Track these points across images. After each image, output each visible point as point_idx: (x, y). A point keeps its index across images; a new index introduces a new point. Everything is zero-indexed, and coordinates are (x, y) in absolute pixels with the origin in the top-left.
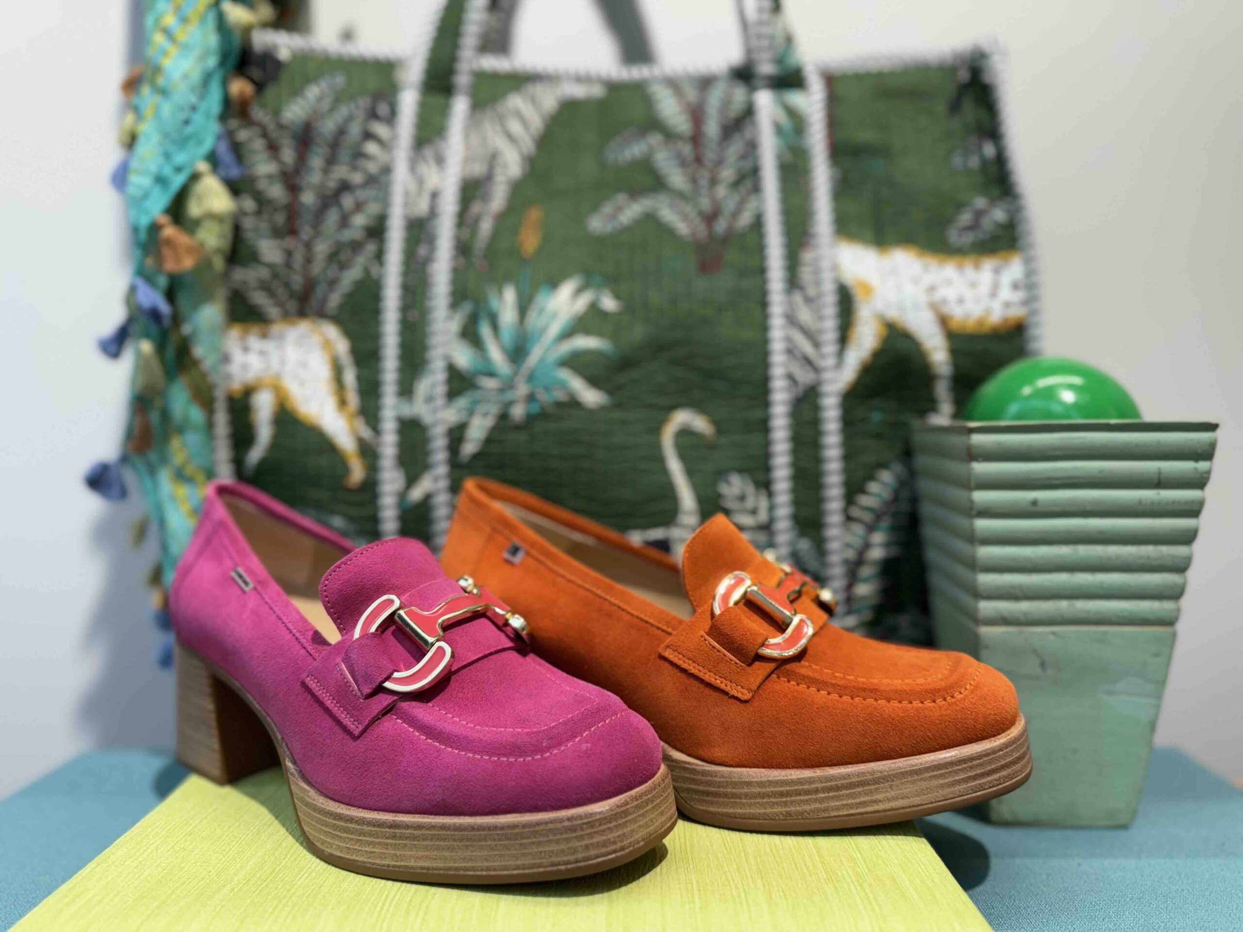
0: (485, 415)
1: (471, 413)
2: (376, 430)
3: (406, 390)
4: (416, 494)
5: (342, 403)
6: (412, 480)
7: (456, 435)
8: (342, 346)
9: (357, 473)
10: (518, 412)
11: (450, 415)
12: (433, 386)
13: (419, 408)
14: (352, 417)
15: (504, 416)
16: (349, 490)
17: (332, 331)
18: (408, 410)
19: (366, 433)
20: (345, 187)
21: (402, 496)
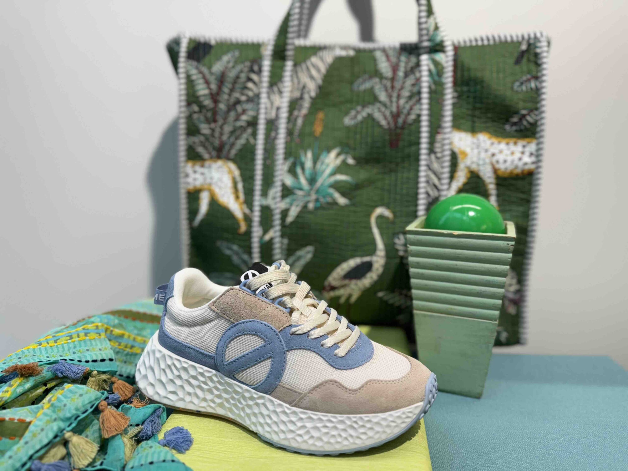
0: (297, 206)
1: (291, 205)
2: (252, 210)
3: (264, 194)
4: (267, 237)
5: (237, 197)
6: (265, 231)
7: (285, 213)
8: (237, 173)
9: (243, 228)
10: (311, 206)
11: (283, 205)
12: (276, 192)
13: (269, 202)
14: (241, 204)
15: (305, 207)
16: (240, 235)
17: (233, 166)
18: (265, 202)
19: (247, 211)
20: (238, 102)
21: (261, 238)
